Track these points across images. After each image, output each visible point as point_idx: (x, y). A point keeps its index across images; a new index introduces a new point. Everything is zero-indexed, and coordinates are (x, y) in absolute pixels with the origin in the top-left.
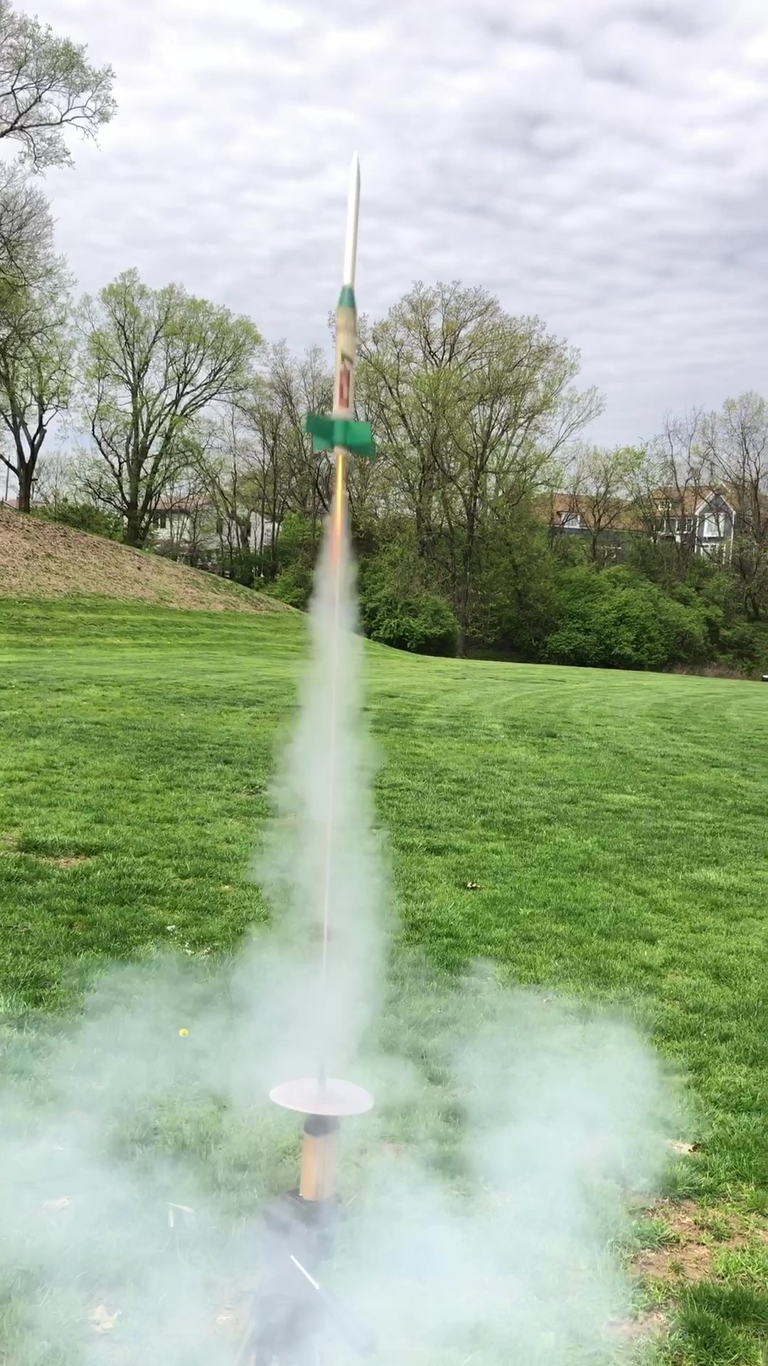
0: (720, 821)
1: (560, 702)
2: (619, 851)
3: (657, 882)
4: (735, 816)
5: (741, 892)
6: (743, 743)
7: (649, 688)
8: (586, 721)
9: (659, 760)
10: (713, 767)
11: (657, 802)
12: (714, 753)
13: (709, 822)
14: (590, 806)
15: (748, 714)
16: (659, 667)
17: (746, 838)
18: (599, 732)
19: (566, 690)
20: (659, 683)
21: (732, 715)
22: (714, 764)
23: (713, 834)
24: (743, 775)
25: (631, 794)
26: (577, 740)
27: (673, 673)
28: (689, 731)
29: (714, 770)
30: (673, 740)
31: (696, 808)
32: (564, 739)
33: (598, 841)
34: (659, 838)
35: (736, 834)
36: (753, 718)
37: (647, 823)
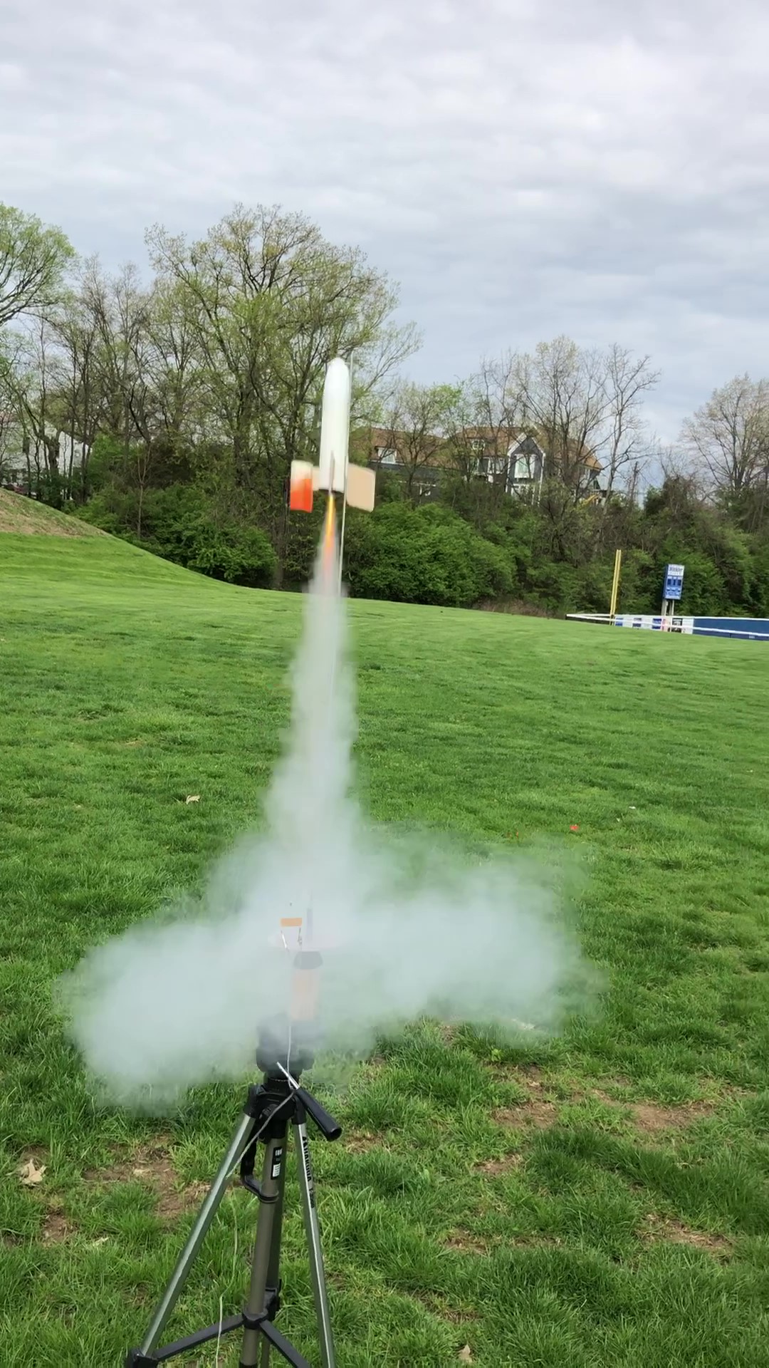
0: (538, 748)
1: (380, 636)
2: (450, 774)
3: (485, 801)
4: (551, 743)
5: (561, 811)
6: (553, 677)
7: (463, 624)
8: (406, 654)
9: (478, 692)
10: (527, 698)
11: (480, 730)
12: (528, 687)
13: (528, 749)
14: (419, 733)
15: (556, 650)
16: (468, 604)
17: (562, 764)
18: (420, 664)
19: (384, 624)
20: (471, 619)
21: (540, 650)
22: (528, 696)
23: (533, 760)
24: (554, 707)
25: (454, 723)
26: (400, 672)
27: (483, 610)
28: (502, 665)
29: (528, 701)
30: (489, 674)
31: (515, 736)
32: (387, 671)
33: (429, 765)
34: (485, 763)
35: (552, 759)
36: (560, 654)
37: (472, 750)
